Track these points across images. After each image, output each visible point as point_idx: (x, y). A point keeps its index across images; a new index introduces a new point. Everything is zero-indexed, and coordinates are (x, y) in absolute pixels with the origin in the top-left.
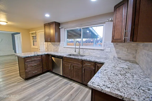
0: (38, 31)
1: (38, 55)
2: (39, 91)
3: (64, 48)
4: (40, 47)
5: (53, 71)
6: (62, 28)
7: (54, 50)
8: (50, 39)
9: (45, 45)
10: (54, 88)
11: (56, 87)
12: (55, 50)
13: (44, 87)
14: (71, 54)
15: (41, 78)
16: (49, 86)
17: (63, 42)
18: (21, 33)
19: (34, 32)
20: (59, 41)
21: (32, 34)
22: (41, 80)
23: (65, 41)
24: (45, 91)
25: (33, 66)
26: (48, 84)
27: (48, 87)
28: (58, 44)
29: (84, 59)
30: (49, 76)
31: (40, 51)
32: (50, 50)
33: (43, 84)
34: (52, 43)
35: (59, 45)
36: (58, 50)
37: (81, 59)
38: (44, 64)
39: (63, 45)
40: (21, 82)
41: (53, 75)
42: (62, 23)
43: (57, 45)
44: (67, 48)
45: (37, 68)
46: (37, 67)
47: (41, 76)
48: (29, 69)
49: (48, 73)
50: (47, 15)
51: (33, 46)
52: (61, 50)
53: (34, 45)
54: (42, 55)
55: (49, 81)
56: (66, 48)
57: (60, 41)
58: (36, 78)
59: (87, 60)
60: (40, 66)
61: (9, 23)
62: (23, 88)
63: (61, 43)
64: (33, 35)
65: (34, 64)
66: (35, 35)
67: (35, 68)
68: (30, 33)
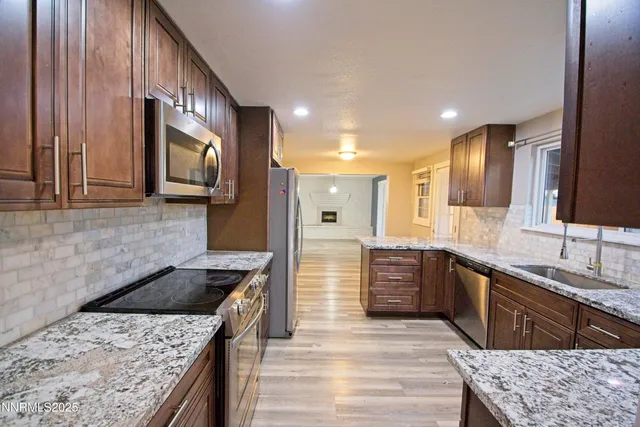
0: (437, 166)
1: (409, 250)
2: (384, 358)
3: (523, 235)
4: (436, 222)
5: (456, 322)
6: (523, 143)
7: (481, 237)
8: (466, 194)
9: (451, 217)
10: (434, 376)
11: (441, 376)
12: (485, 237)
13: (403, 355)
14: (548, 264)
15: (409, 327)
16: (422, 360)
17: (522, 207)
18: (388, 177)
19: (425, 169)
20: (504, 200)
21: (420, 176)
22: (405, 333)
23: (531, 203)
24: (400, 368)
25: (390, 280)
26: (419, 355)
27: (415, 361)
28: (498, 215)
29: (587, 300)
30: (439, 333)
31: (436, 236)
32: (466, 237)
33: (407, 346)
34: (477, 208)
35: (502, 218)
36: (497, 240)
37: (569, 293)
38: (426, 282)
39: (519, 221)
40: (356, 315)
41: (453, 334)
42: (525, 124)
43: (494, 218)
44: (537, 233)
45: (401, 289)
46: (404, 286)
47: (412, 324)
48: (378, 287)
49: (440, 322)
50: (449, 114)
51: (417, 220)
52: (508, 243)
53: (420, 215)
54: (422, 251)
55: (428, 348)
56: (535, 237)
57: (510, 202)
58: (395, 321)
59: (601, 304)
60: (412, 286)
61: (361, 154)
62: (354, 332)
63: (514, 211)
64: (421, 181)
65: (394, 275)
66: (425, 181)
67: (397, 287)
68: (414, 172)
